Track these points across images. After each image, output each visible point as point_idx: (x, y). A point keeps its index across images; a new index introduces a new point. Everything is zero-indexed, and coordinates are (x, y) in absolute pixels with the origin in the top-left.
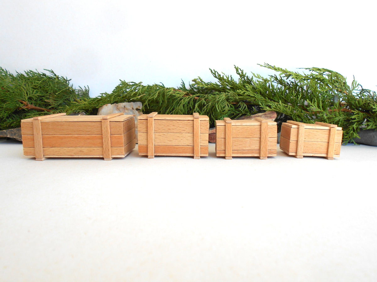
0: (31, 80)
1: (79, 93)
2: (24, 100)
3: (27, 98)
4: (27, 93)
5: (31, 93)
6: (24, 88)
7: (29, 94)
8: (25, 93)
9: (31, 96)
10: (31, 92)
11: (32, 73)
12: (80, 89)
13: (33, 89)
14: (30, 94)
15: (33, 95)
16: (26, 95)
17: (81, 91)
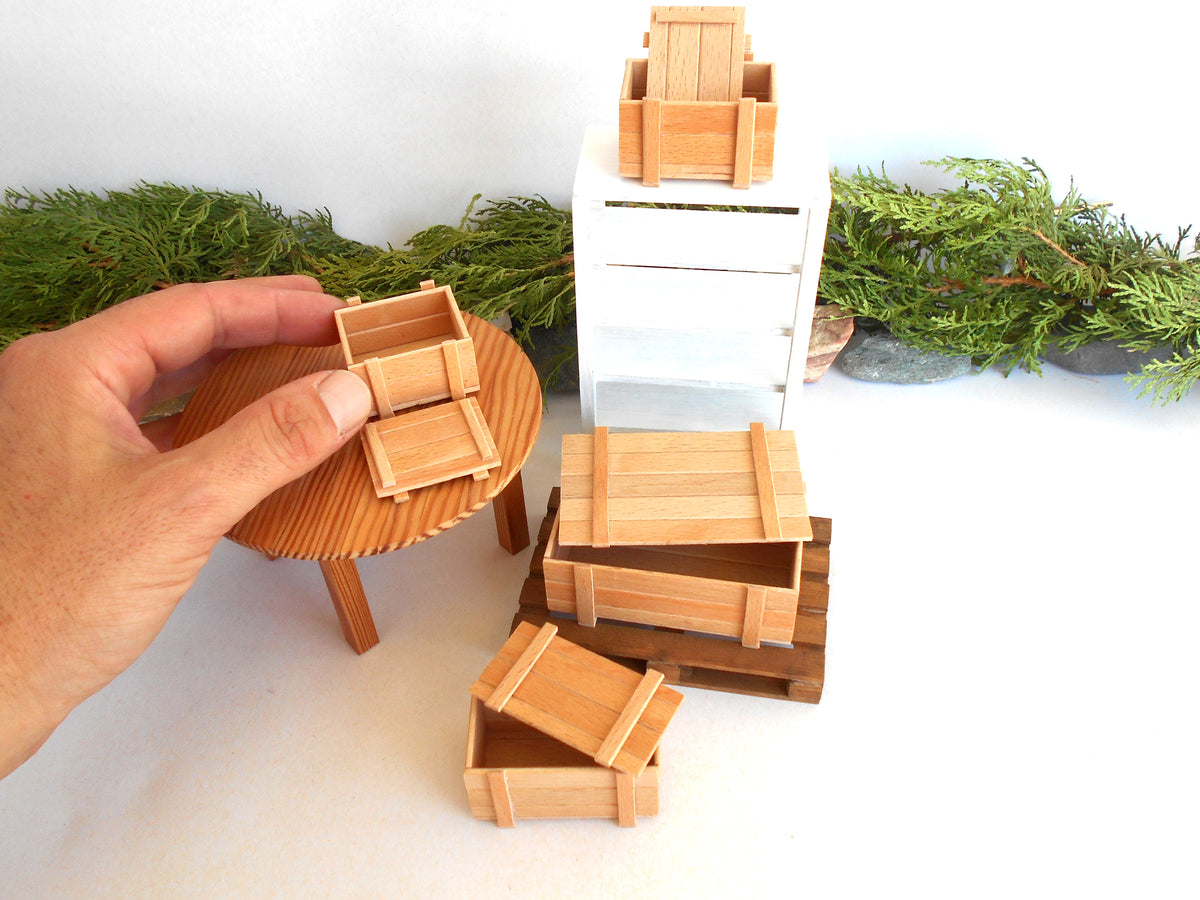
0: (156, 210)
1: (305, 226)
2: (162, 277)
3: (166, 272)
4: (161, 255)
5: (173, 254)
6: (145, 238)
7: (167, 258)
8: (157, 254)
9: (175, 259)
10: (172, 249)
11: (150, 188)
12: (303, 215)
13: (172, 238)
14: (170, 257)
15: (179, 257)
16: (161, 262)
17: (308, 221)
